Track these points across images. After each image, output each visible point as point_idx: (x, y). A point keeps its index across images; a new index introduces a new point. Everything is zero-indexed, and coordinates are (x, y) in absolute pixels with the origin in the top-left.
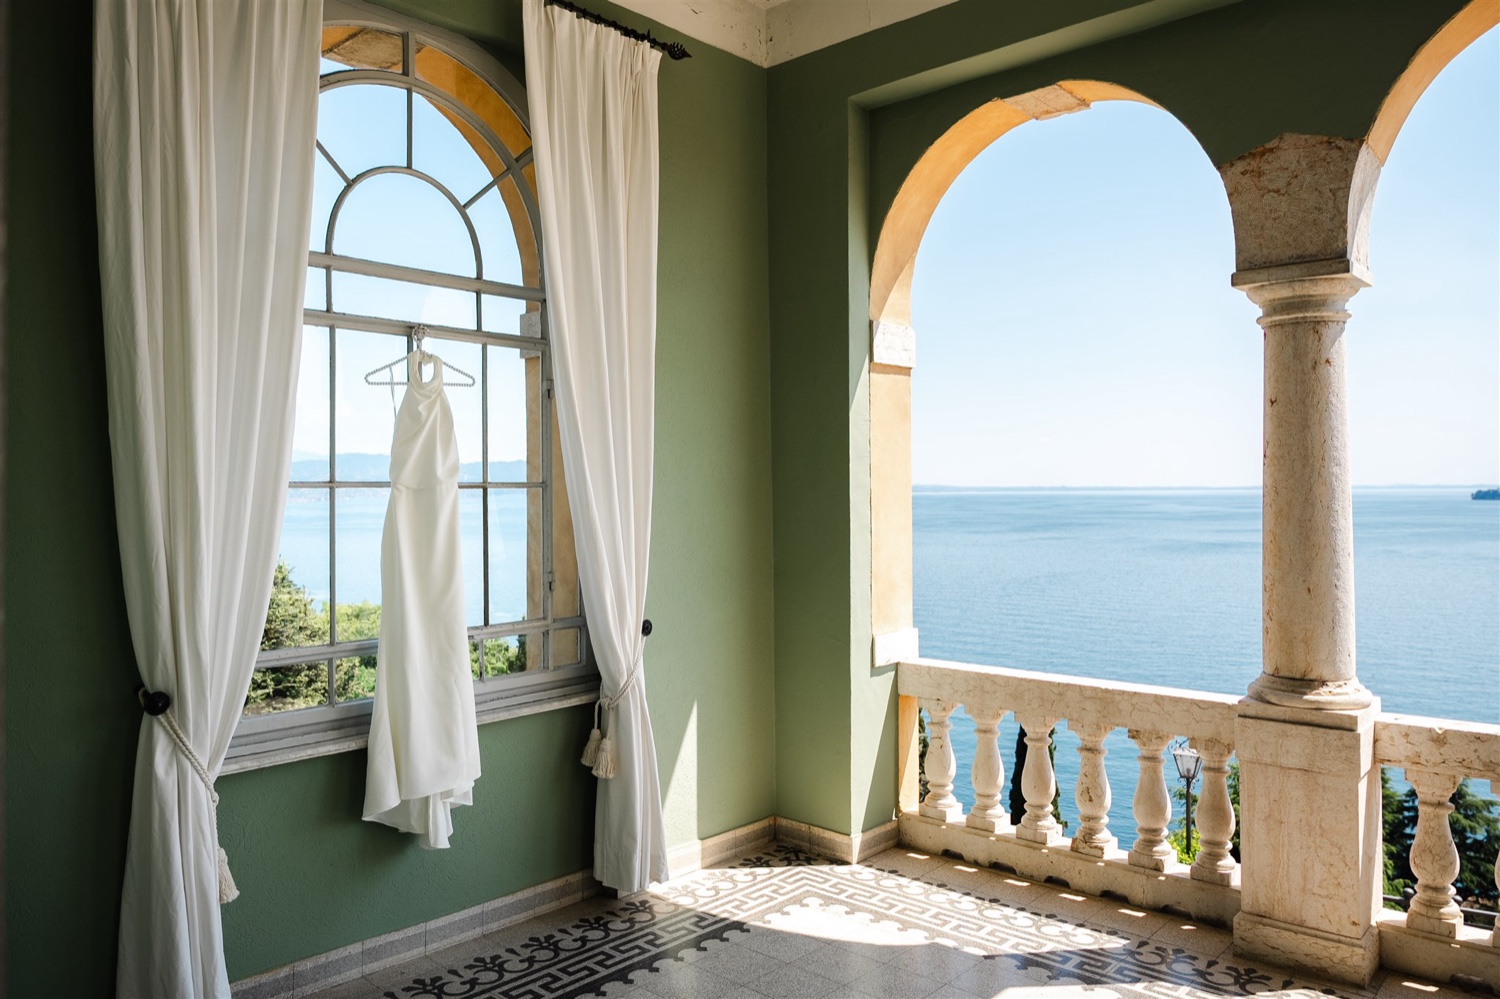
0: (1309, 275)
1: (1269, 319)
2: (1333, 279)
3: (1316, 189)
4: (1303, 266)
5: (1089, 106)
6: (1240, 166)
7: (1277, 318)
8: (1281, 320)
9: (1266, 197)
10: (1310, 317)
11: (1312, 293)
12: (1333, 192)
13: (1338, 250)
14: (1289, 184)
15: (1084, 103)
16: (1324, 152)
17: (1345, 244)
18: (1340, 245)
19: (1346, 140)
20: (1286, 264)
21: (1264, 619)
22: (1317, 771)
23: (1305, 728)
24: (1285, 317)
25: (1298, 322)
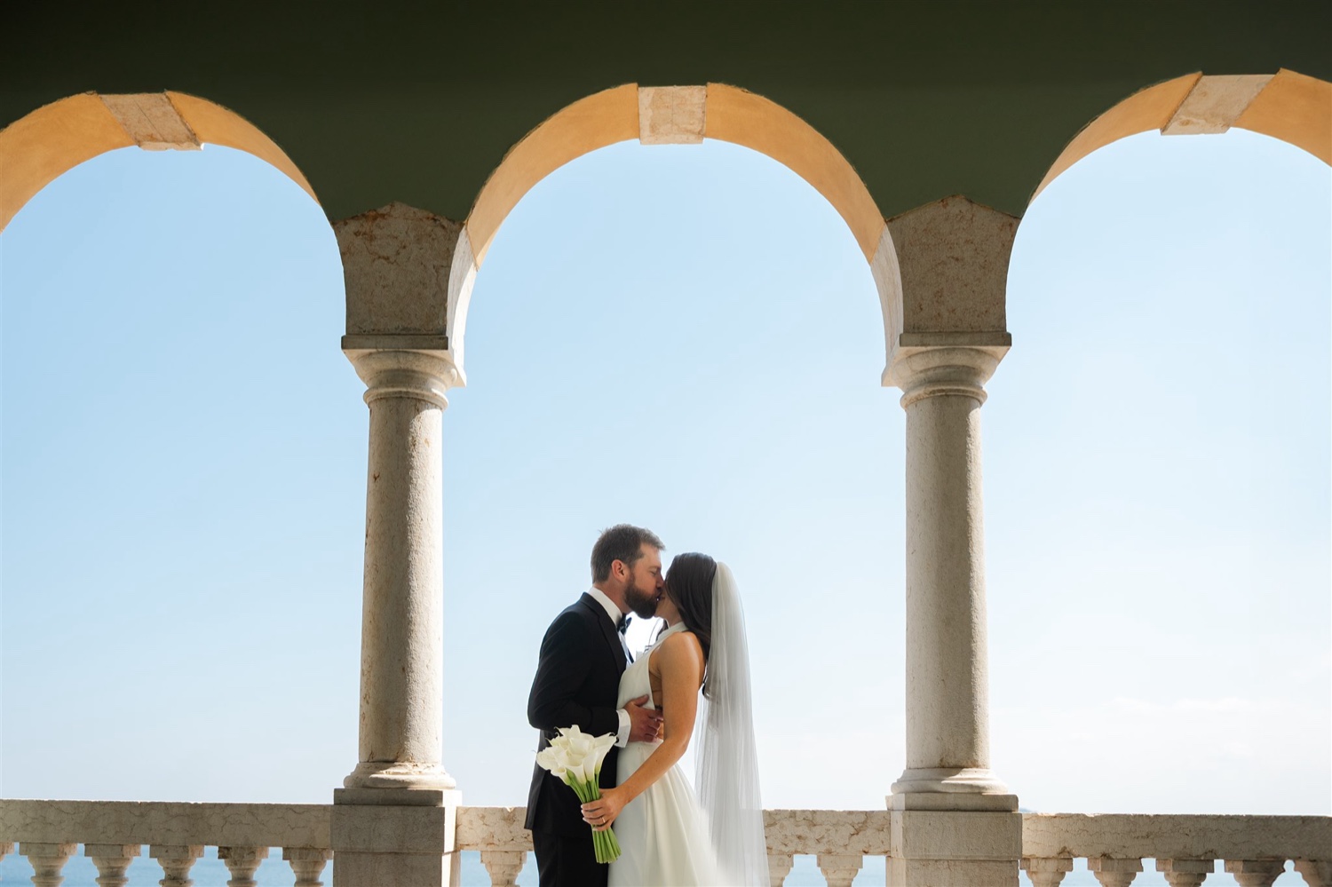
0: (413, 348)
1: (375, 392)
3: (422, 263)
4: (408, 337)
5: (198, 146)
6: (353, 226)
7: (383, 390)
8: (386, 393)
9: (376, 262)
10: (413, 393)
12: (437, 269)
13: (439, 327)
14: (398, 253)
15: (193, 139)
16: (429, 228)
17: (445, 321)
18: (441, 323)
19: (450, 220)
20: (392, 334)
21: (361, 706)
22: (406, 851)
23: (396, 808)
24: (391, 390)
25: (401, 397)
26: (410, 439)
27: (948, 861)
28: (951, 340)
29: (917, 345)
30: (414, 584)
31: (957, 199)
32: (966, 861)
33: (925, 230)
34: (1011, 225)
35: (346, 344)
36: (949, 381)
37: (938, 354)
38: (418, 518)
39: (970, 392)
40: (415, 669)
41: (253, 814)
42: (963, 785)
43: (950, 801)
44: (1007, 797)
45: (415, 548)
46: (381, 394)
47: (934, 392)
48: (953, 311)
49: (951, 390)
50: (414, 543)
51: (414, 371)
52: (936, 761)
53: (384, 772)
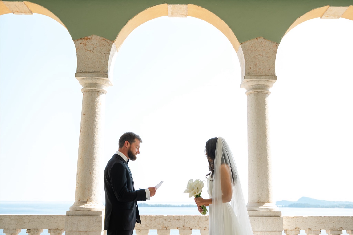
0: (97, 77)
1: (85, 89)
2: (103, 79)
3: (101, 52)
4: (96, 74)
5: (32, 14)
6: (80, 41)
7: (87, 89)
8: (88, 90)
9: (87, 52)
10: (96, 90)
11: (97, 82)
12: (105, 54)
13: (105, 71)
14: (94, 49)
15: (31, 12)
16: (104, 43)
18: (106, 70)
19: (110, 40)
20: (91, 73)
21: (76, 184)
22: (89, 231)
23: (87, 217)
24: (90, 89)
25: (93, 91)
26: (95, 103)
27: (260, 232)
28: (259, 78)
29: (249, 79)
30: (95, 147)
31: (261, 38)
32: (266, 232)
33: (251, 46)
34: (276, 46)
35: (76, 75)
36: (259, 89)
37: (255, 81)
38: (97, 127)
39: (265, 92)
40: (94, 173)
41: (39, 218)
42: (264, 208)
43: (261, 214)
44: (278, 212)
45: (96, 136)
46: (87, 90)
47: (255, 92)
48: (260, 69)
49: (260, 91)
50: (95, 134)
51: (97, 83)
52: (257, 201)
53: (83, 205)
